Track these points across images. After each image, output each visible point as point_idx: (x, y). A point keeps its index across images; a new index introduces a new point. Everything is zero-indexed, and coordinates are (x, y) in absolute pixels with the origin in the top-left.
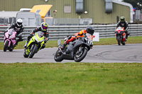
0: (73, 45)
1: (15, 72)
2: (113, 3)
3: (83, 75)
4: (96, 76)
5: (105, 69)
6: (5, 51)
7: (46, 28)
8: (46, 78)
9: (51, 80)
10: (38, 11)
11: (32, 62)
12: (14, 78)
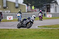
3: (6, 34)
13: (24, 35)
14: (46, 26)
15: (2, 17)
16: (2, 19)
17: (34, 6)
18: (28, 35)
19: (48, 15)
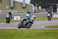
13: (31, 35)
14: (53, 26)
15: (11, 17)
16: (11, 19)
17: (41, 6)
18: (35, 35)
19: (54, 15)
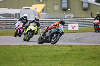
0: (50, 32)
1: (19, 52)
2: (88, 3)
4: (76, 54)
5: (82, 49)
6: (15, 36)
7: (38, 20)
8: (41, 56)
9: (45, 57)
10: (36, 9)
11: (31, 45)
12: (19, 56)
